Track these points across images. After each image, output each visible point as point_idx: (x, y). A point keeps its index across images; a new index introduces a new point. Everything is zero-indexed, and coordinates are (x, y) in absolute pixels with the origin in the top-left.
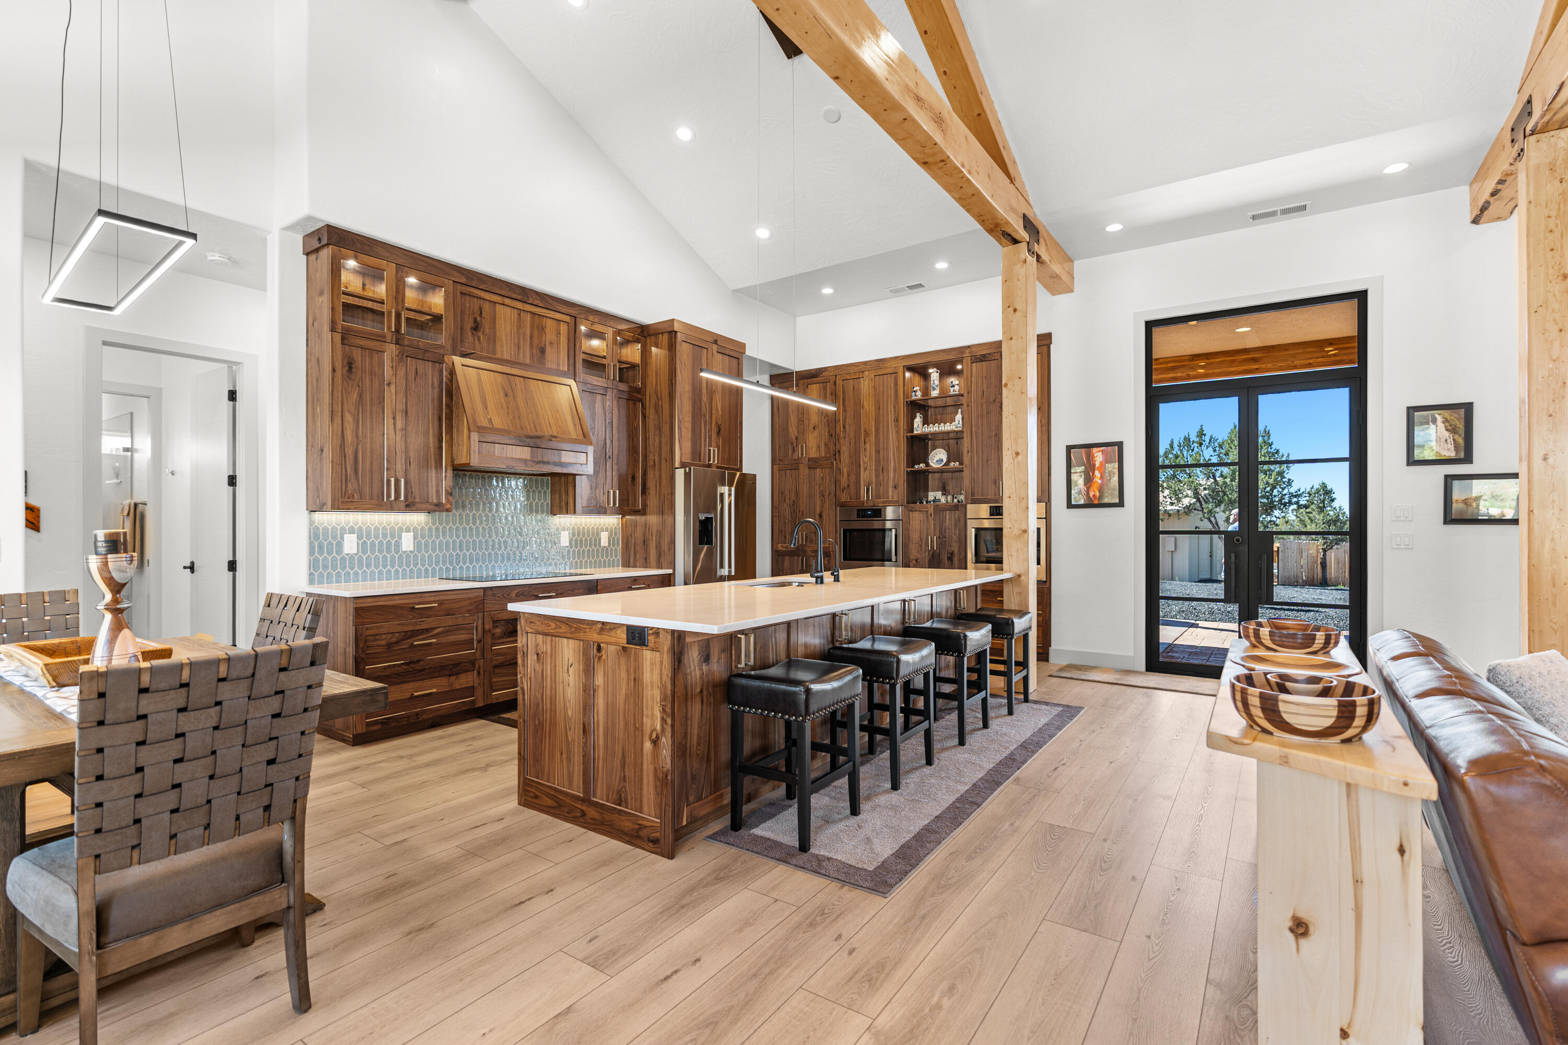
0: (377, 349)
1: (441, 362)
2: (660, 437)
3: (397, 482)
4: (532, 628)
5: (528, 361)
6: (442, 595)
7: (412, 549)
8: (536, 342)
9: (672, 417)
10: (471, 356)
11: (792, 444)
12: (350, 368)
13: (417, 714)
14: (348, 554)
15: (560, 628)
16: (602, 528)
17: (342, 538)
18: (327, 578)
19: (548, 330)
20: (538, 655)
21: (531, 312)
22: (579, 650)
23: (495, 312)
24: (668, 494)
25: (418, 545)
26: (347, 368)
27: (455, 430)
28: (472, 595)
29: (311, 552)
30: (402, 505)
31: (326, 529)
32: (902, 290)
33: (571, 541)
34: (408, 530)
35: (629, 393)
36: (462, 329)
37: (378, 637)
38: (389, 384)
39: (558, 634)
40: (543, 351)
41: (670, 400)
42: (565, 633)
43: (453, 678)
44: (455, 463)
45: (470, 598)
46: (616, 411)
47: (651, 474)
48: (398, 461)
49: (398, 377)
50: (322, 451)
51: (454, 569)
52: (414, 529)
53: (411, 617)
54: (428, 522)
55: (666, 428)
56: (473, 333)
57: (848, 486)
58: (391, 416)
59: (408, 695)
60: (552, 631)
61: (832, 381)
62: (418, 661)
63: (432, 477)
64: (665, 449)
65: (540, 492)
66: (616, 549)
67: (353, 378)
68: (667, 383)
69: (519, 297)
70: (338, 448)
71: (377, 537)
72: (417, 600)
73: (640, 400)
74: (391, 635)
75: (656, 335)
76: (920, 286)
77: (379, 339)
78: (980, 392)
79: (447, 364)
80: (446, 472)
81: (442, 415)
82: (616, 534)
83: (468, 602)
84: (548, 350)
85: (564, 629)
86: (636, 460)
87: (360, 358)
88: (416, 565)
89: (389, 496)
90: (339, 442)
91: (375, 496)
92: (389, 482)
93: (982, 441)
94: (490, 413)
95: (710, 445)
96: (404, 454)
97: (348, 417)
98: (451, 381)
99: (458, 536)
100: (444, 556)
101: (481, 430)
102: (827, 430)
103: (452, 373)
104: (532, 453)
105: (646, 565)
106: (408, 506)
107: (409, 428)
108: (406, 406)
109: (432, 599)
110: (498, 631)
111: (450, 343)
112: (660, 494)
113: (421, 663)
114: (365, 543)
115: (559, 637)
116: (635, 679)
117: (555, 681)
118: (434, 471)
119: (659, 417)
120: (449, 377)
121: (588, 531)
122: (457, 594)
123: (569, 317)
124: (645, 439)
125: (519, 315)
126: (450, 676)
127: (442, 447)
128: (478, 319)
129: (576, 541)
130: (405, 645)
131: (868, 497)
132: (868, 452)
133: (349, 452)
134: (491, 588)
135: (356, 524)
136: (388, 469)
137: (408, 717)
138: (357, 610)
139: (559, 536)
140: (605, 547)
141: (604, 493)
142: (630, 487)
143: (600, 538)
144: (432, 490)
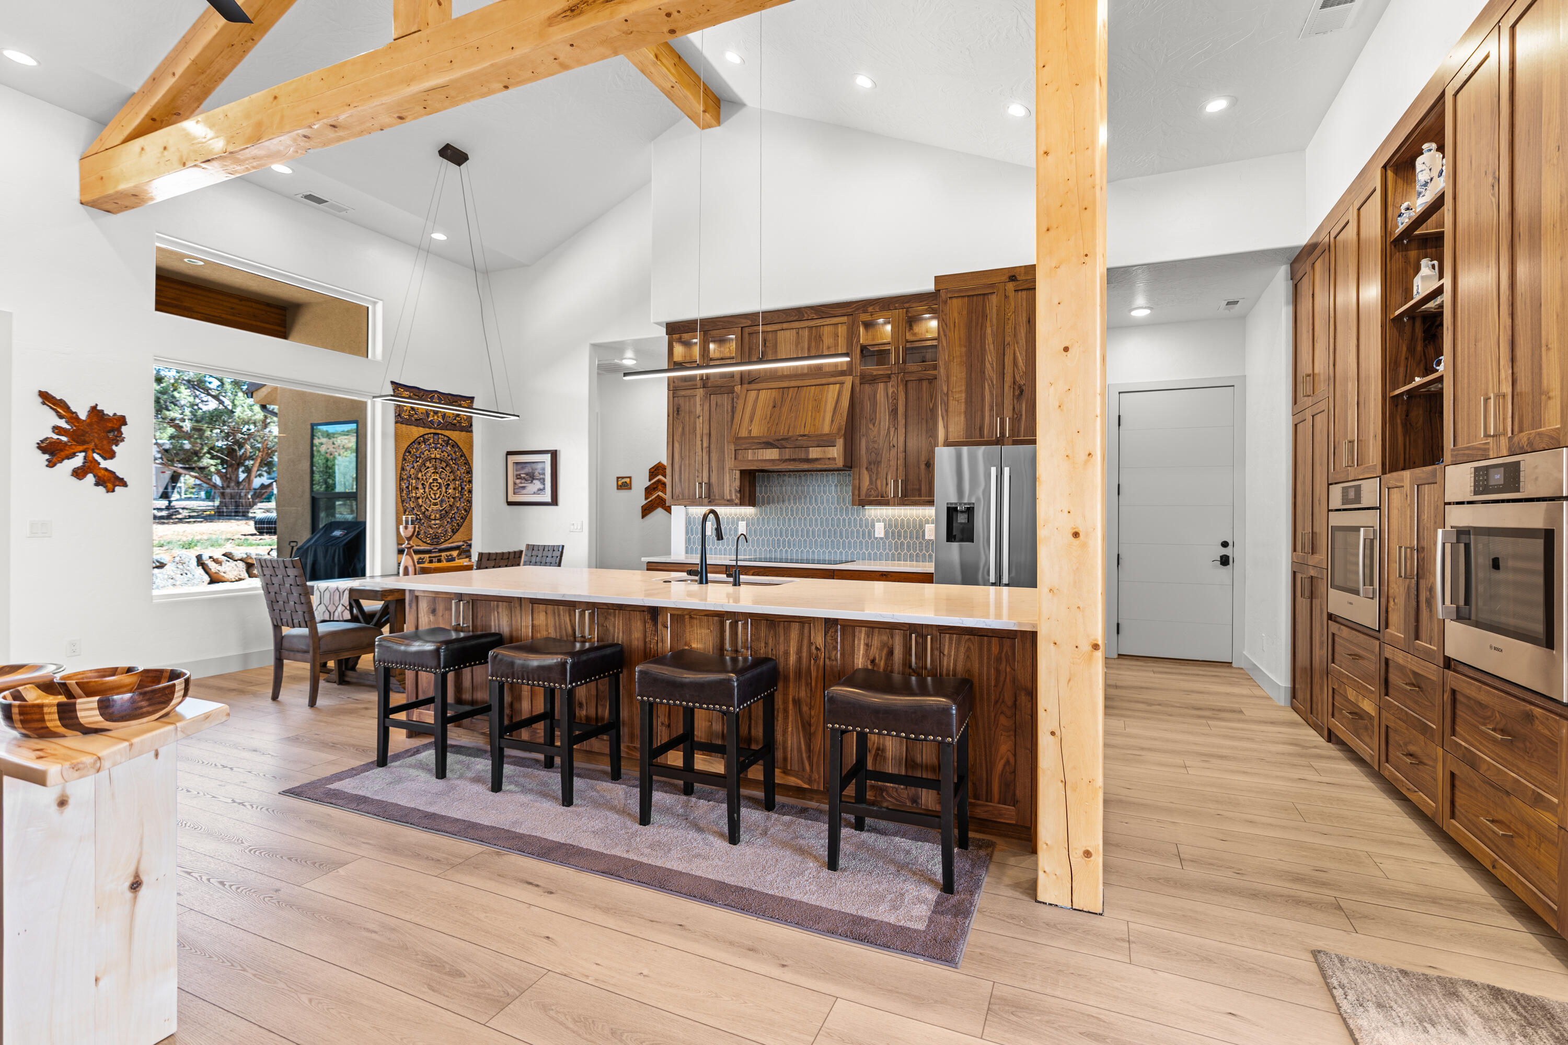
0: (693, 395)
1: (733, 392)
3: (701, 486)
8: (813, 352)
10: (756, 381)
16: (926, 520)
19: (825, 337)
21: (807, 327)
23: (776, 338)
26: (676, 412)
29: (687, 533)
31: (694, 518)
34: (743, 520)
35: (920, 372)
36: (750, 362)
38: (699, 417)
46: (901, 396)
48: (704, 470)
49: (704, 410)
52: (748, 518)
58: (700, 440)
63: (726, 479)
65: (845, 485)
67: (679, 418)
73: (936, 377)
77: (694, 387)
79: (736, 392)
80: (735, 475)
86: (931, 445)
87: (683, 403)
89: (697, 495)
92: (697, 486)
96: (707, 465)
103: (738, 398)
107: (712, 446)
118: (727, 475)
121: (908, 523)
125: (798, 333)
128: (763, 349)
129: (894, 533)
133: (677, 467)
136: (698, 477)
139: (873, 526)
140: (930, 540)
141: (887, 484)
142: (923, 475)
143: (924, 530)
144: (727, 490)
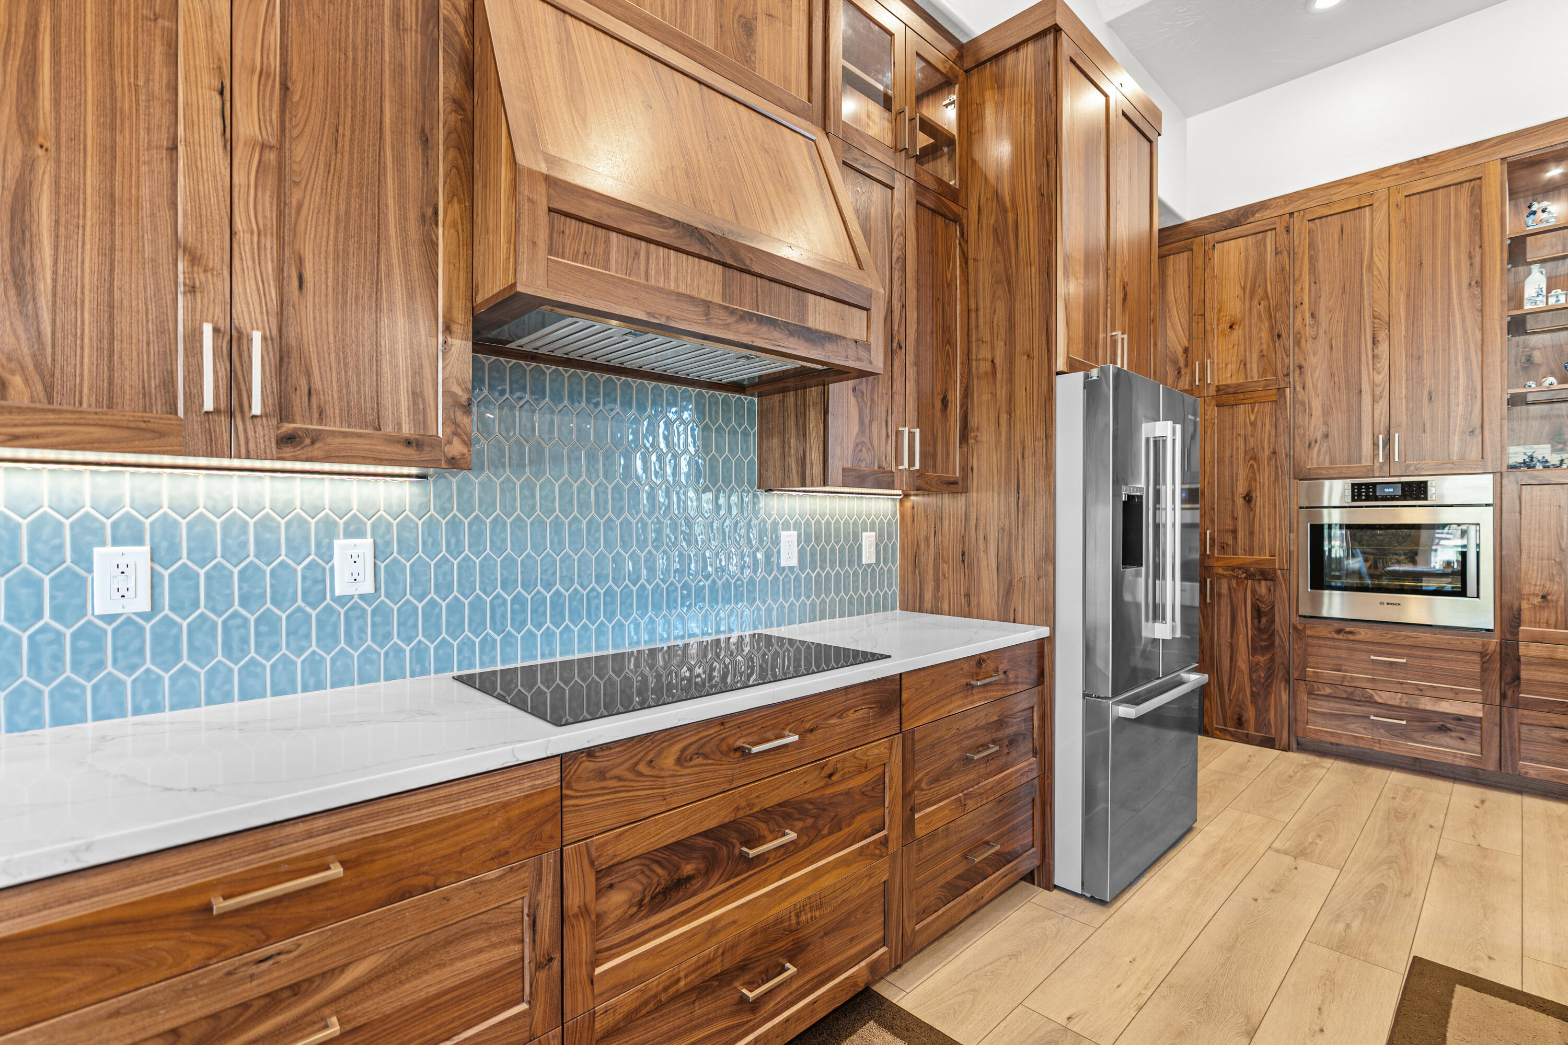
3: (233, 343)
5: (709, 44)
7: (368, 587)
11: (1175, 362)
14: (109, 618)
16: (864, 522)
17: (84, 559)
18: (13, 709)
25: (388, 576)
28: (514, 791)
30: (265, 434)
33: (801, 553)
34: (352, 531)
35: (938, 195)
40: (748, 29)
41: (1041, 205)
45: (505, 806)
46: (912, 233)
47: (981, 394)
51: (508, 641)
52: (374, 527)
54: (424, 506)
57: (1326, 436)
58: (209, 80)
61: (1280, 228)
63: (391, 340)
65: (733, 432)
66: (890, 571)
68: (1031, 164)
71: (234, 554)
73: (956, 219)
75: (1000, 55)
80: (447, 328)
82: (890, 537)
84: (762, 27)
86: (949, 362)
88: (382, 638)
91: (127, 393)
92: (194, 337)
95: (1113, 329)
96: (269, 241)
98: (468, 19)
99: (537, 547)
100: (476, 604)
102: (1265, 326)
104: (726, 285)
105: (968, 610)
106: (287, 440)
108: (285, 61)
110: (617, 900)
112: (1009, 439)
114: (184, 573)
120: (461, 5)
121: (837, 530)
127: (435, 245)
129: (813, 554)
131: (1388, 456)
132: (1383, 363)
139: (776, 540)
140: (869, 565)
141: (887, 436)
142: (938, 424)
143: (861, 545)
144: (395, 390)
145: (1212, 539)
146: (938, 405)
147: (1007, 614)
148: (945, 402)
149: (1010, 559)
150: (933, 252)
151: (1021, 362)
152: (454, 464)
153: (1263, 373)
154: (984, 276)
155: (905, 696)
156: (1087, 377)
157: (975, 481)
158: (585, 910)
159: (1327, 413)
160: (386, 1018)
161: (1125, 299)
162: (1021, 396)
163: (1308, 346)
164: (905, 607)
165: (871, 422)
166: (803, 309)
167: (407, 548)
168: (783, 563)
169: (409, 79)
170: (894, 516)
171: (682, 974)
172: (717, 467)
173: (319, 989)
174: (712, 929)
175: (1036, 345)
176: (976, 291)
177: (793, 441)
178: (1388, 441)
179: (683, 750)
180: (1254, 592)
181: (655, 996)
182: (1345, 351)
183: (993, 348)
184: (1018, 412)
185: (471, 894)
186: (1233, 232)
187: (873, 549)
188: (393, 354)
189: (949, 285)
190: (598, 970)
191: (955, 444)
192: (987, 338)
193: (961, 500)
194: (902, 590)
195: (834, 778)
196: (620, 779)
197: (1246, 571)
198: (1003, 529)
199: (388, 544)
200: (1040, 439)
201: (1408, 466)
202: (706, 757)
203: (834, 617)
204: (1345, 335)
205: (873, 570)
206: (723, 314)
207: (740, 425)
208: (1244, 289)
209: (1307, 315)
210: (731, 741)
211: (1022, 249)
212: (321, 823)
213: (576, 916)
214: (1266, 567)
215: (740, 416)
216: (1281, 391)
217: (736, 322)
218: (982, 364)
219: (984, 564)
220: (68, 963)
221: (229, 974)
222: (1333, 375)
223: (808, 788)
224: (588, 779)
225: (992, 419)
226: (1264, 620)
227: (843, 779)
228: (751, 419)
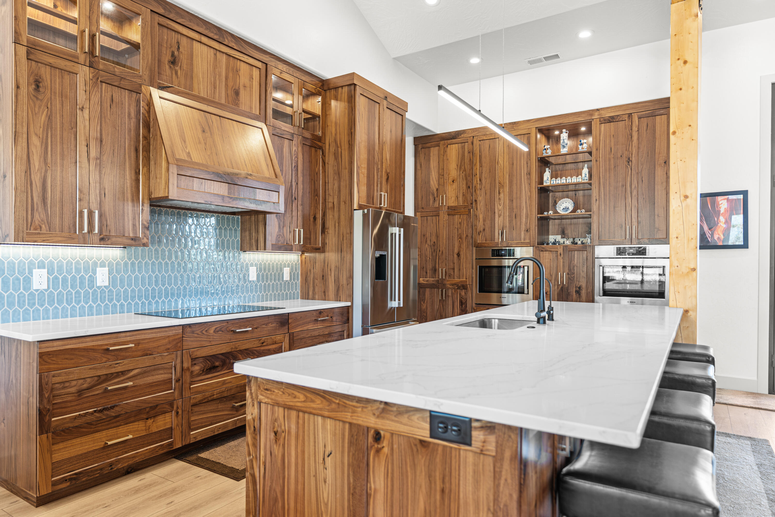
0: (68, 69)
1: (138, 92)
2: (339, 181)
3: (91, 214)
4: (268, 398)
5: (223, 101)
6: (139, 334)
7: (107, 284)
8: (231, 84)
9: (351, 162)
10: (169, 89)
11: (433, 194)
12: (38, 86)
13: (111, 465)
14: (37, 290)
15: (313, 401)
16: (285, 264)
17: (31, 273)
18: (13, 316)
19: (241, 73)
20: (276, 433)
21: (226, 54)
22: (343, 435)
23: (192, 48)
24: (347, 233)
25: (113, 280)
26: (33, 86)
27: (152, 163)
28: (171, 333)
30: (97, 239)
31: (11, 263)
32: (539, 61)
33: (258, 276)
34: (102, 265)
35: (312, 140)
36: (159, 61)
37: (67, 384)
38: (82, 109)
39: (308, 410)
40: (237, 93)
41: (349, 147)
42: (321, 409)
43: (150, 421)
44: (153, 196)
45: (169, 337)
46: (300, 156)
47: (330, 216)
48: (92, 191)
49: (91, 102)
50: (5, 177)
51: (150, 303)
52: (109, 264)
53: (104, 359)
54: (124, 257)
55: (345, 173)
56: (170, 67)
57: (484, 230)
58: (84, 143)
59: (102, 444)
60: (299, 404)
61: (470, 142)
62: (112, 407)
63: (128, 210)
64: (345, 192)
65: (231, 230)
66: (296, 283)
67: (40, 97)
68: (346, 132)
69: (216, 37)
70: (23, 174)
71: (69, 272)
72: (112, 341)
73: (321, 148)
74: (81, 381)
75: (336, 88)
76: (557, 56)
77: (71, 58)
78: (608, 149)
79: (144, 94)
80: (143, 205)
81: (139, 146)
82: (296, 270)
83: (167, 340)
84: (242, 92)
85: (318, 403)
86: (317, 203)
87: (48, 77)
88: (111, 300)
89: (82, 228)
90: (24, 168)
91: (66, 229)
92: (81, 213)
93: (609, 191)
94: (189, 147)
95: (381, 191)
96: (98, 185)
97: (35, 141)
98: (149, 112)
99: (153, 271)
100: (140, 290)
101: (180, 164)
102: (465, 182)
103: (150, 104)
104: (228, 189)
105: (325, 298)
106: (102, 239)
107: (105, 158)
108: (101, 135)
109: (129, 339)
110: (197, 368)
111: (147, 73)
112: (338, 233)
113: (116, 409)
114: (56, 278)
115: (310, 413)
116: (443, 491)
117: (303, 472)
118: (130, 204)
119: (338, 164)
120: (147, 108)
121: (273, 267)
122: (155, 333)
123: (260, 63)
124: (325, 183)
125: (216, 55)
126: (147, 419)
127: (139, 180)
128: (176, 53)
129: (263, 276)
130: (98, 390)
131: (502, 239)
132: (502, 202)
133: (37, 179)
134: (190, 325)
135: (47, 258)
136: (80, 200)
137: (101, 469)
138: (41, 355)
139: (248, 270)
140: (287, 281)
141: (290, 232)
142: (312, 227)
143: (283, 273)
144: (128, 224)
145: (446, 272)
146: (312, 219)
147: (338, 299)
148: (315, 218)
149: (338, 278)
150: (310, 162)
151: (342, 204)
152: (144, 245)
153: (464, 202)
154: (330, 170)
155: (290, 321)
156: (364, 212)
157: (327, 248)
158: (188, 369)
159: (484, 221)
160: (140, 385)
161: (387, 179)
162: (342, 217)
163: (478, 192)
164: (302, 298)
165: (283, 227)
166: (255, 194)
167: (118, 272)
168: (250, 279)
169: (132, 132)
170: (298, 262)
171: (215, 393)
172: (224, 243)
173: (127, 374)
174: (224, 382)
175: (347, 199)
176: (328, 176)
177: (254, 234)
178: (502, 233)
179: (216, 329)
180: (460, 294)
181: (207, 398)
182: (490, 195)
183: (333, 198)
184: (341, 223)
185: (160, 358)
186: (454, 141)
187: (289, 275)
188: (128, 214)
189: (317, 174)
190: (191, 386)
191: (319, 234)
192: (332, 194)
193: (322, 255)
194: (301, 291)
195: (264, 344)
196: (198, 334)
197: (457, 286)
198: (337, 267)
199: (113, 269)
200: (348, 234)
201: (508, 243)
202: (223, 331)
203: (272, 301)
204: (490, 189)
205: (289, 283)
206: (228, 199)
207: (233, 227)
208: (457, 166)
209: (478, 180)
210: (230, 328)
211: (343, 163)
212: (128, 334)
213: (186, 370)
214: (464, 284)
215: (233, 224)
216: (469, 210)
217: (233, 201)
218: (330, 203)
219: (330, 280)
220: (83, 356)
221: (110, 365)
222: (486, 205)
223: (255, 346)
224: (189, 333)
225: (333, 225)
226: (463, 306)
227: (267, 345)
228: (238, 224)
